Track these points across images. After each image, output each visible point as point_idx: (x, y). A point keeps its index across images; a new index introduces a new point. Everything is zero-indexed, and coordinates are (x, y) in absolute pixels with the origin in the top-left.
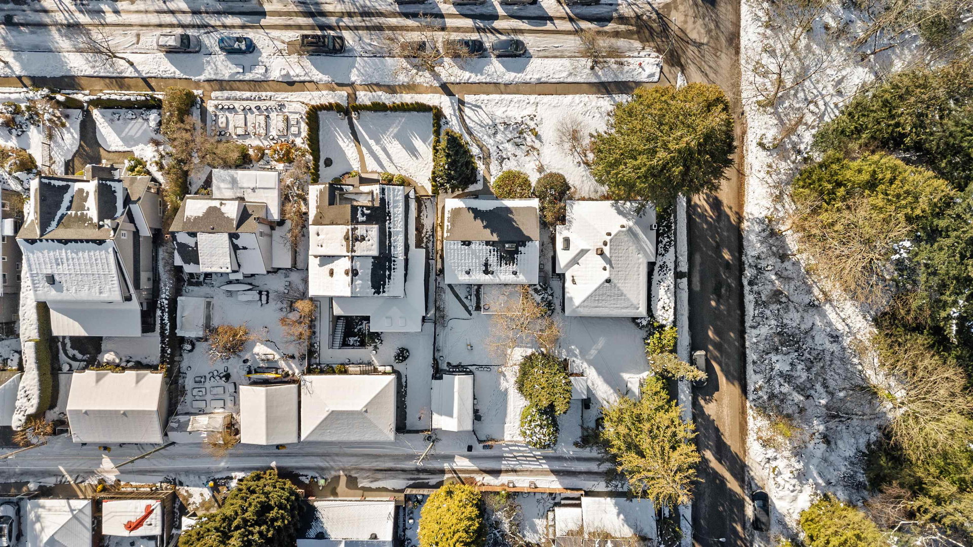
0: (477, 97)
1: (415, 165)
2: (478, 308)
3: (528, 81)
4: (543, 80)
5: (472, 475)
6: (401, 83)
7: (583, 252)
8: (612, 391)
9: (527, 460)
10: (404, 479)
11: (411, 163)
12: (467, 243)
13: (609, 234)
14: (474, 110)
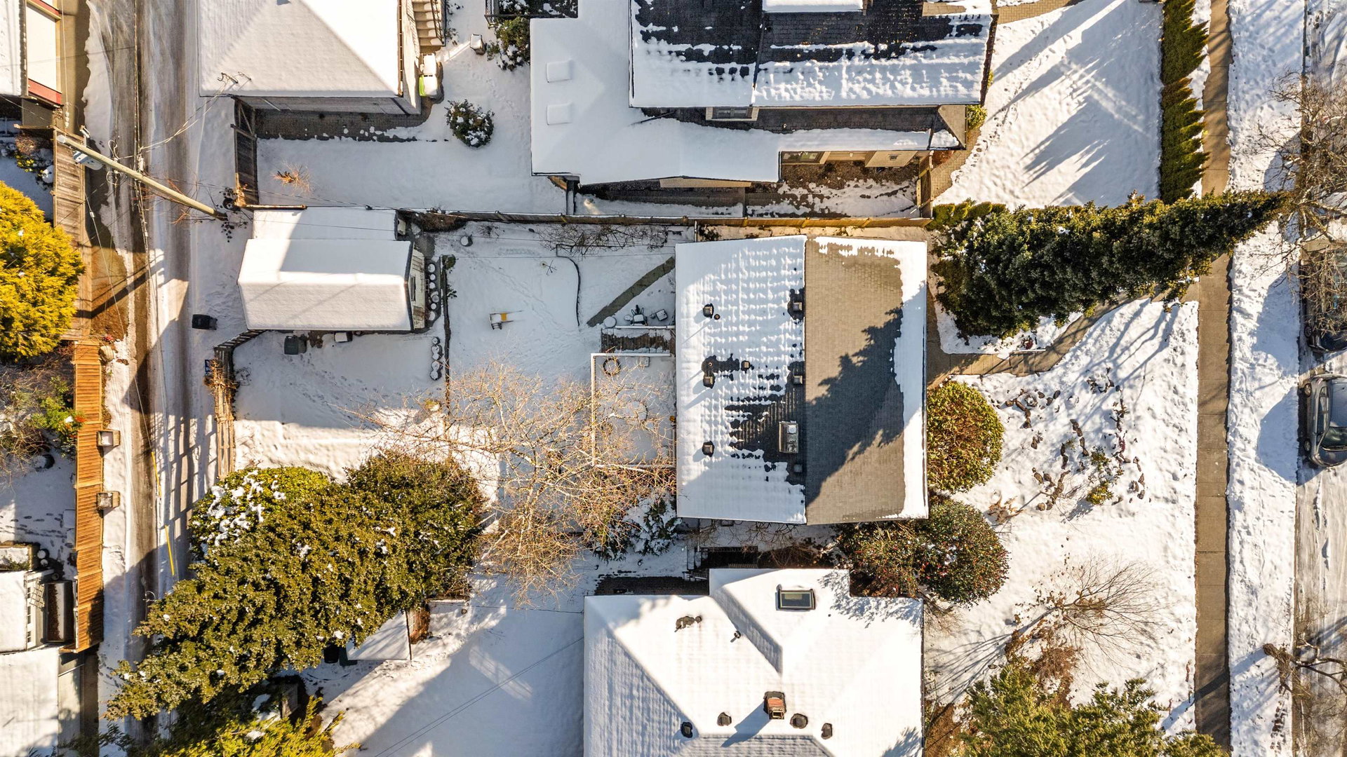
0: (1192, 336)
1: (1011, 162)
2: (610, 343)
3: (1236, 476)
4: (1238, 518)
5: (132, 330)
6: (1233, 123)
7: (772, 652)
8: (381, 720)
9: (179, 484)
10: (114, 134)
11: (1016, 149)
12: (798, 307)
13: (827, 731)
14: (1157, 326)
